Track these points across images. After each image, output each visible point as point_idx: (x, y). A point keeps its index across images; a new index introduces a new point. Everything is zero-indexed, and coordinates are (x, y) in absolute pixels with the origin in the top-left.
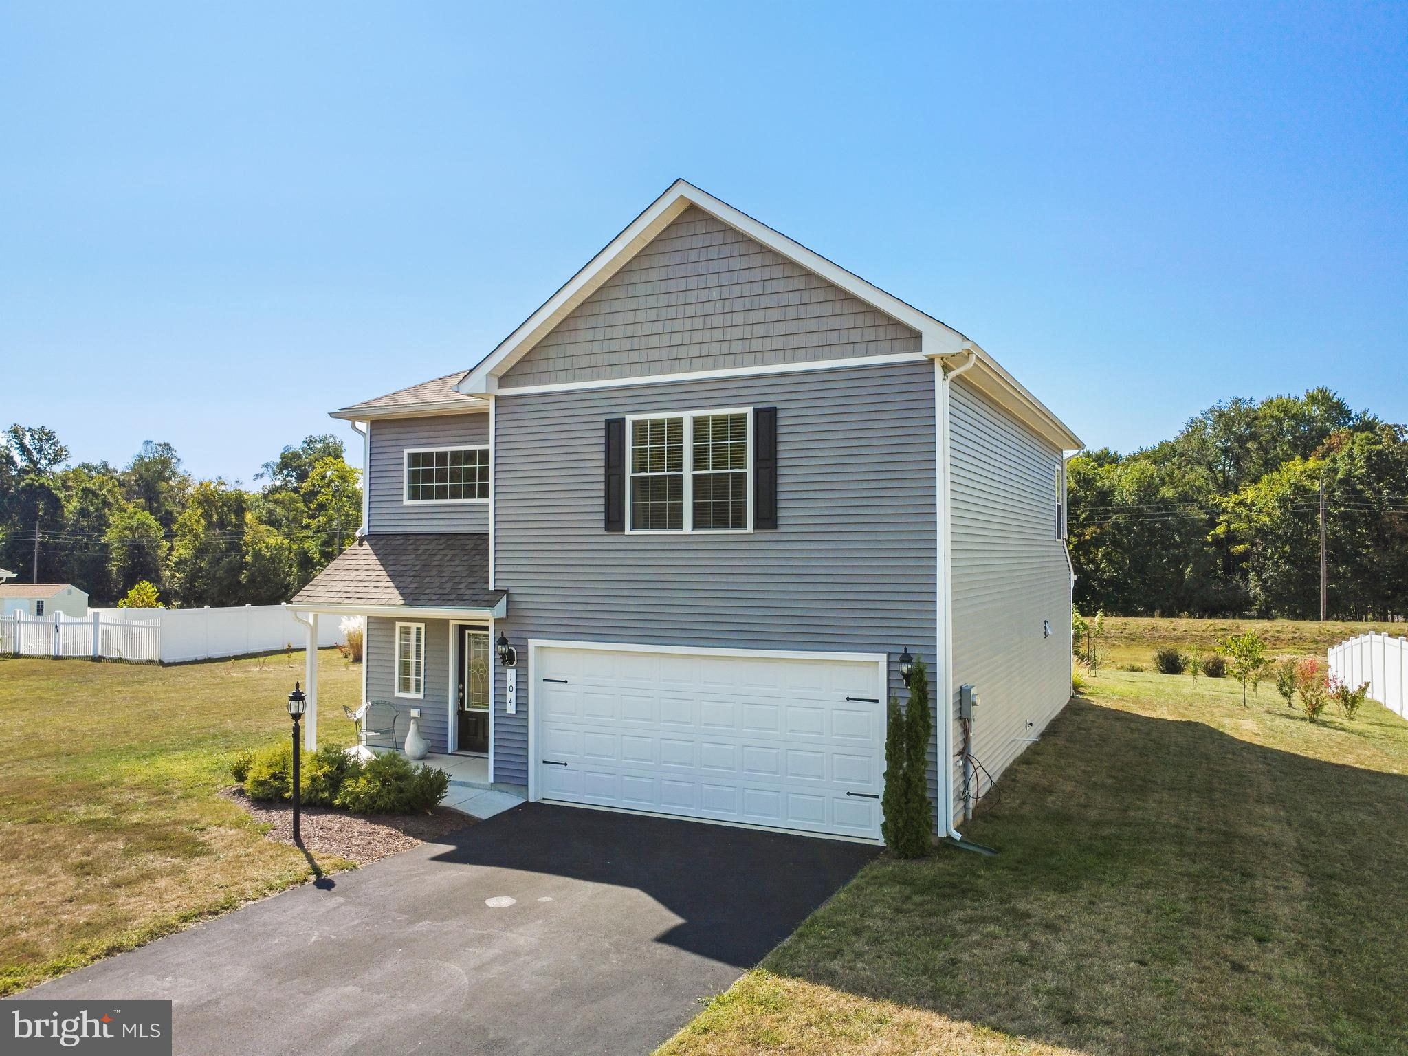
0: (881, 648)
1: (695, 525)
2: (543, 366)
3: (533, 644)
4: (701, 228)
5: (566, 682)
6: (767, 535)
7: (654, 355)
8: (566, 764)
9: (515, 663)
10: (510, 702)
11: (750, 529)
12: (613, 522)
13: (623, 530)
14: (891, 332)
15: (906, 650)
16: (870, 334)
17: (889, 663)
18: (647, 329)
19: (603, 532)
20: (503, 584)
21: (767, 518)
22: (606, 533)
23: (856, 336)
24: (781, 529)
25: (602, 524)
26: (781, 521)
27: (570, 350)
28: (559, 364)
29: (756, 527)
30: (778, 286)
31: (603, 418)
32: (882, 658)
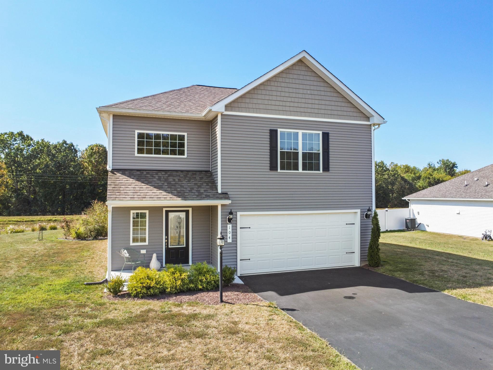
0: (358, 208)
1: (303, 170)
2: (243, 105)
3: (239, 214)
4: (303, 68)
5: (250, 228)
6: (326, 173)
7: (287, 109)
8: (249, 259)
9: (231, 222)
10: (229, 238)
11: (321, 171)
12: (273, 167)
13: (277, 170)
15: (369, 207)
16: (355, 114)
17: (361, 212)
18: (285, 99)
19: (269, 171)
20: (225, 191)
21: (326, 168)
22: (270, 171)
23: (351, 114)
24: (330, 172)
25: (269, 168)
26: (330, 169)
27: (255, 101)
28: (250, 106)
29: (323, 171)
30: (329, 94)
31: (269, 129)
32: (359, 211)
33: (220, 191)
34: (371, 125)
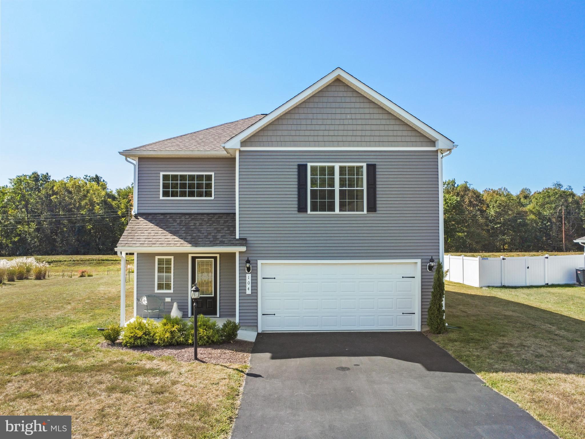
0: (419, 257)
1: (340, 210)
2: (265, 139)
3: (260, 262)
4: (342, 89)
5: (275, 278)
6: (372, 214)
7: (321, 139)
8: (274, 315)
9: (251, 271)
10: (248, 289)
11: (365, 212)
12: (302, 208)
13: (307, 212)
14: (422, 139)
15: (432, 257)
16: (413, 139)
17: (422, 263)
18: (317, 127)
19: (297, 212)
20: (243, 236)
21: (372, 208)
22: (298, 213)
23: (408, 139)
24: (378, 212)
25: (296, 209)
26: (378, 209)
27: (279, 133)
28: (274, 139)
29: (368, 211)
30: (376, 116)
31: (297, 163)
32: (419, 261)
33: (237, 237)
34: (437, 151)
